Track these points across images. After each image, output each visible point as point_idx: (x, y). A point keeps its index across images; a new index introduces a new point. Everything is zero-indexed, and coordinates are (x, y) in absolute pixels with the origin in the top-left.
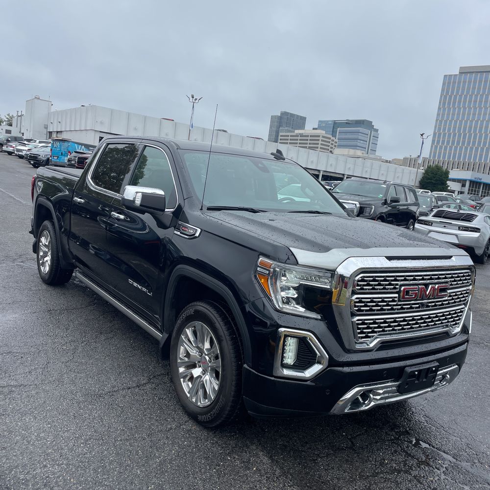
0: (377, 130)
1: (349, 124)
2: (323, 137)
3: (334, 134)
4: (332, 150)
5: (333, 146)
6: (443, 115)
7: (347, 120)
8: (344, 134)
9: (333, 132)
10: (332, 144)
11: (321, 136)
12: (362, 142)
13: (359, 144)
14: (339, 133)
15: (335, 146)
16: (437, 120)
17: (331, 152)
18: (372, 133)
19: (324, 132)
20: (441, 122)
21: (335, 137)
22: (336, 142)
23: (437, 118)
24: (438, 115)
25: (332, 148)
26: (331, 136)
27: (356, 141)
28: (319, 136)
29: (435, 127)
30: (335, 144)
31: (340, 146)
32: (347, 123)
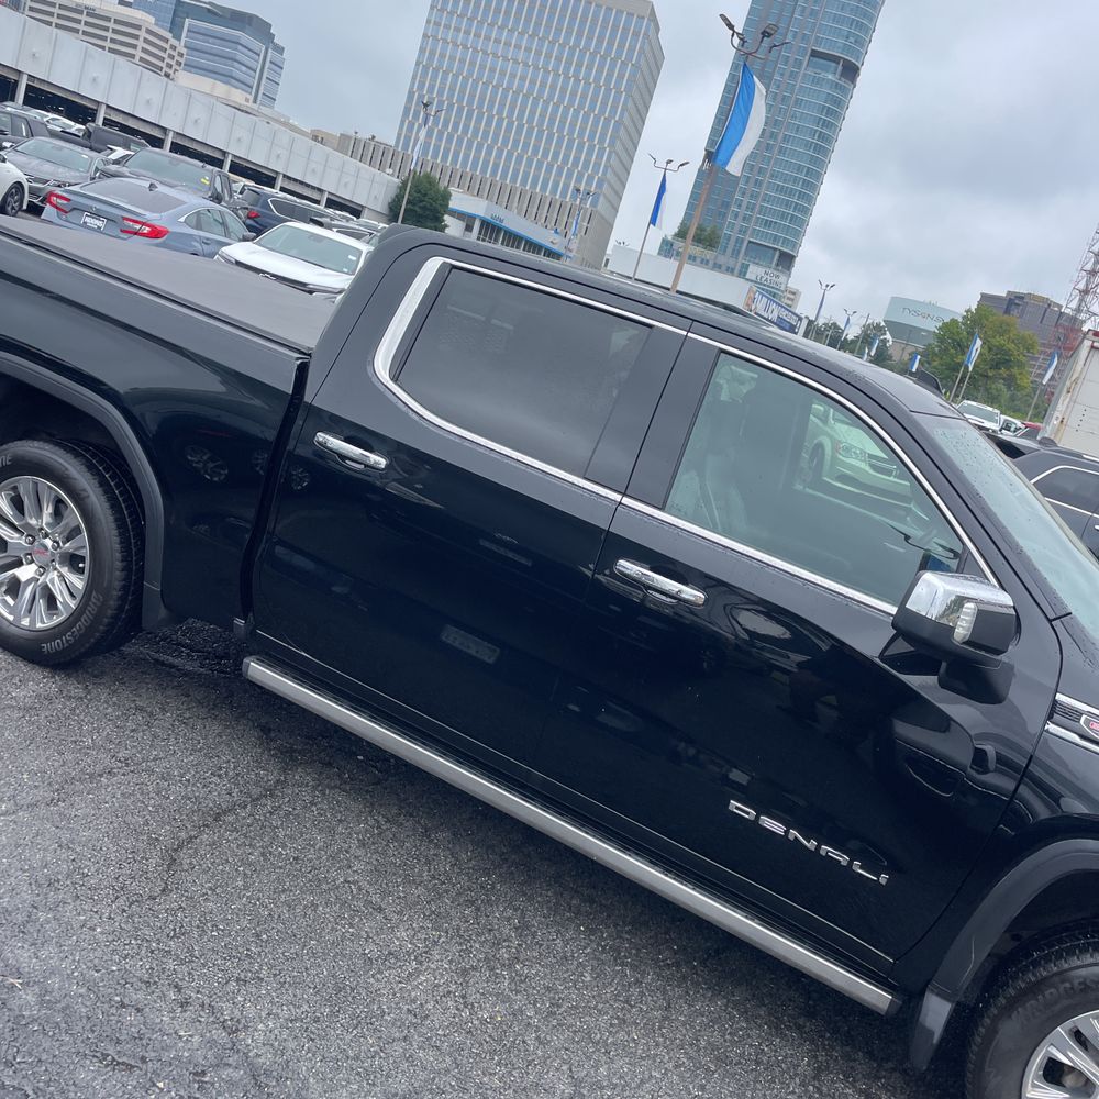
0: (280, 50)
1: (215, 14)
2: (149, 31)
3: (175, 28)
4: (171, 72)
5: (173, 63)
6: (432, 53)
7: (209, 3)
8: (201, 37)
9: (173, 23)
10: (172, 57)
11: (144, 29)
12: (244, 69)
13: (236, 73)
14: (188, 31)
15: (179, 64)
16: (418, 64)
17: (167, 75)
18: (269, 54)
19: (152, 20)
20: (426, 68)
21: (179, 39)
22: (181, 55)
23: (419, 57)
24: (422, 50)
25: (170, 66)
26: (169, 35)
27: (230, 62)
28: (138, 27)
29: (414, 78)
30: (180, 59)
31: (190, 67)
32: (208, 9)
